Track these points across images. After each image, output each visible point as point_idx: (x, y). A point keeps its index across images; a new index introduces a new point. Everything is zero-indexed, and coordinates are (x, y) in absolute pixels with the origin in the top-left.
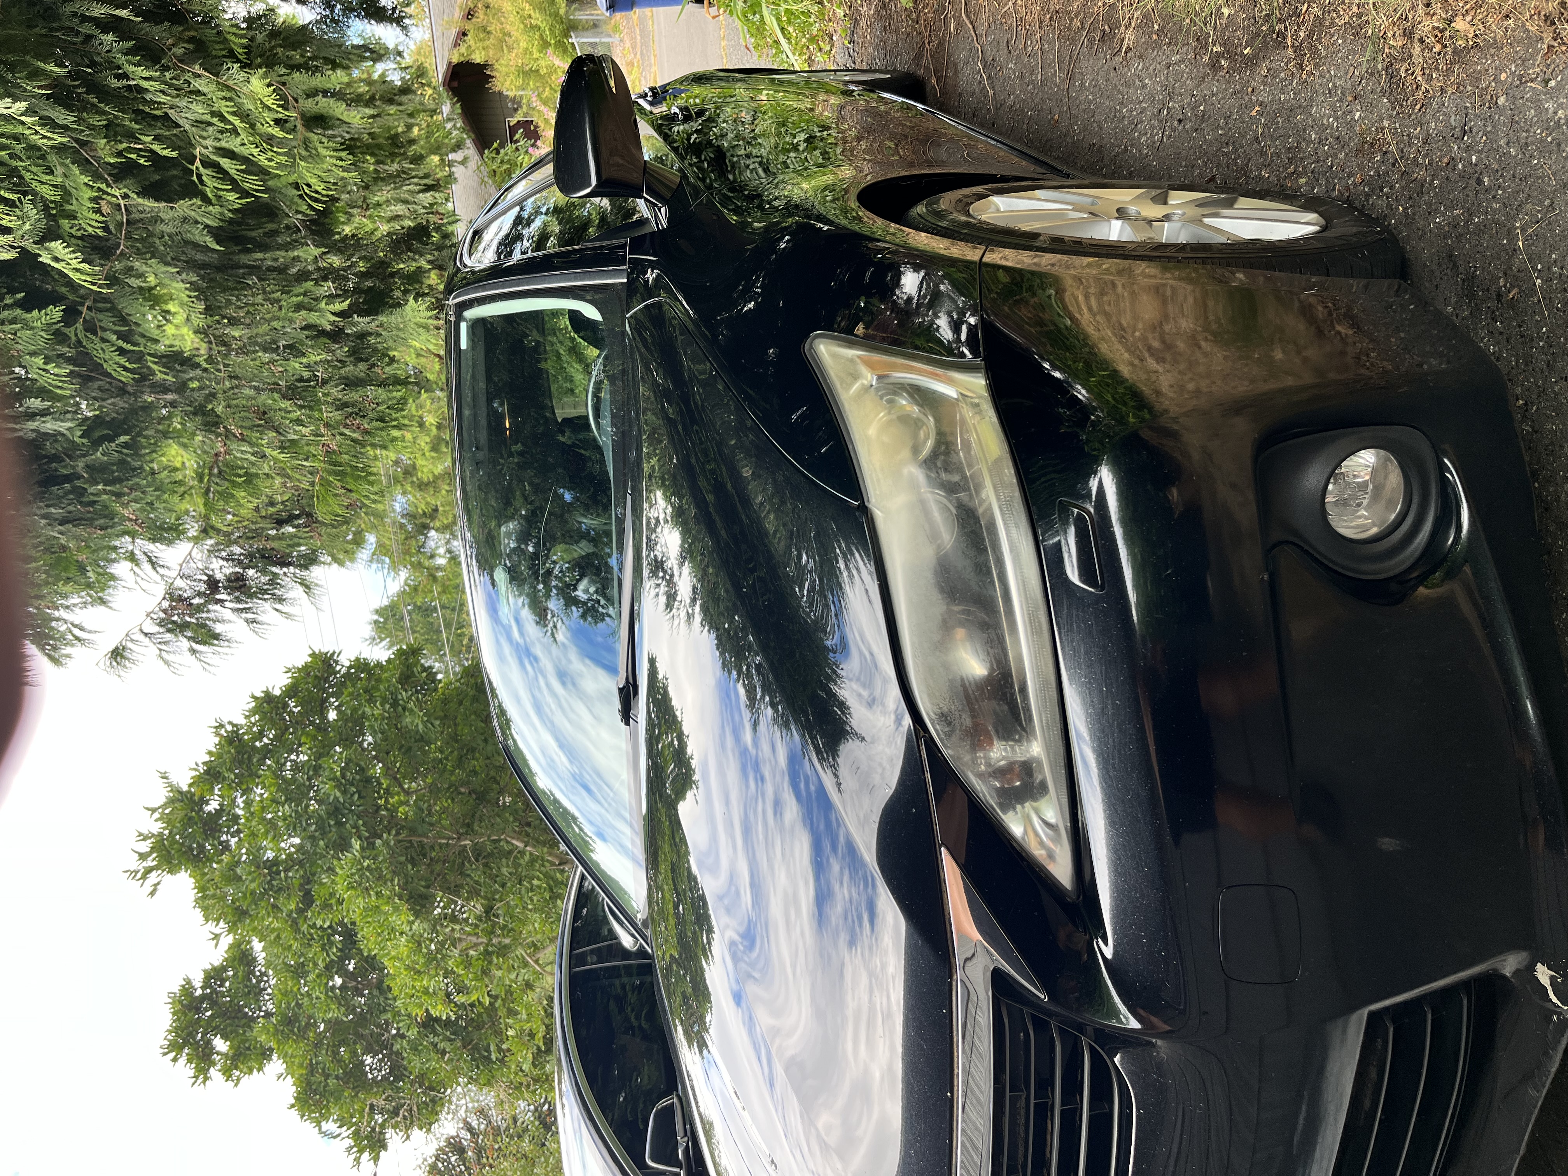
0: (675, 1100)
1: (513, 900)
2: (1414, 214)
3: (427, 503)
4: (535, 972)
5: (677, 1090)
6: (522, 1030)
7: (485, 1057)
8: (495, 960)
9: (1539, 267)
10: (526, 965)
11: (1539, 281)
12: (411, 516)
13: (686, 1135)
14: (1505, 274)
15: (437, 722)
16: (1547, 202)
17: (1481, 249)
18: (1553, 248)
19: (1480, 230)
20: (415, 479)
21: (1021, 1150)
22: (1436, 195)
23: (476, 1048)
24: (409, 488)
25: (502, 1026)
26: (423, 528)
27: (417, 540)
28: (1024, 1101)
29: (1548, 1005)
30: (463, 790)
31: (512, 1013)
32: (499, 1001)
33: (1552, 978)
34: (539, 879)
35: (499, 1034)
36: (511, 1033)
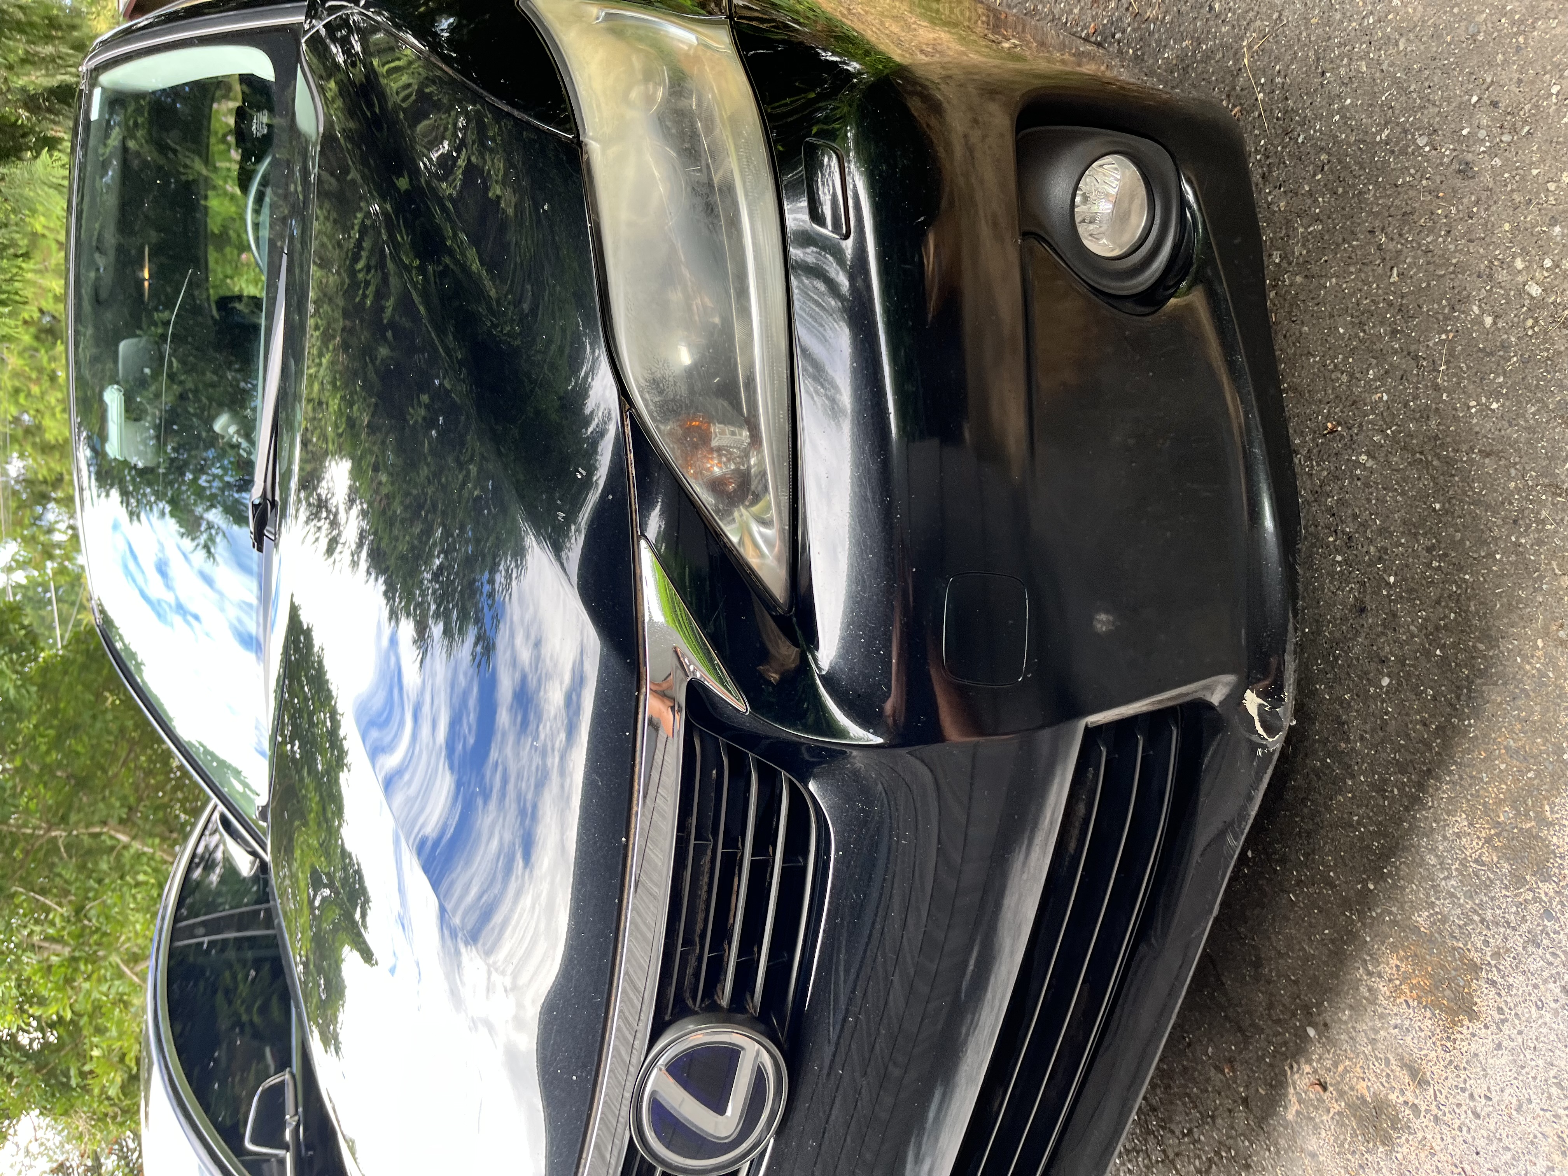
0: (287, 1077)
1: (109, 898)
2: (1143, 54)
3: (50, 470)
4: (132, 984)
5: (290, 1066)
6: (110, 1050)
7: (63, 1084)
8: (82, 967)
9: (1263, 81)
10: (121, 975)
11: (1261, 95)
12: (29, 482)
13: (296, 1113)
14: (1228, 96)
15: (34, 689)
16: (1276, 15)
17: (1206, 76)
18: (1278, 59)
19: (1208, 57)
20: (38, 440)
21: (701, 916)
22: (1167, 31)
23: (52, 1074)
24: (29, 449)
25: (87, 1047)
26: (43, 498)
27: (32, 511)
28: (709, 853)
29: (1254, 738)
30: (59, 773)
31: (100, 1031)
32: (85, 1019)
33: (1260, 706)
34: (145, 873)
35: (83, 1057)
36: (96, 1053)
